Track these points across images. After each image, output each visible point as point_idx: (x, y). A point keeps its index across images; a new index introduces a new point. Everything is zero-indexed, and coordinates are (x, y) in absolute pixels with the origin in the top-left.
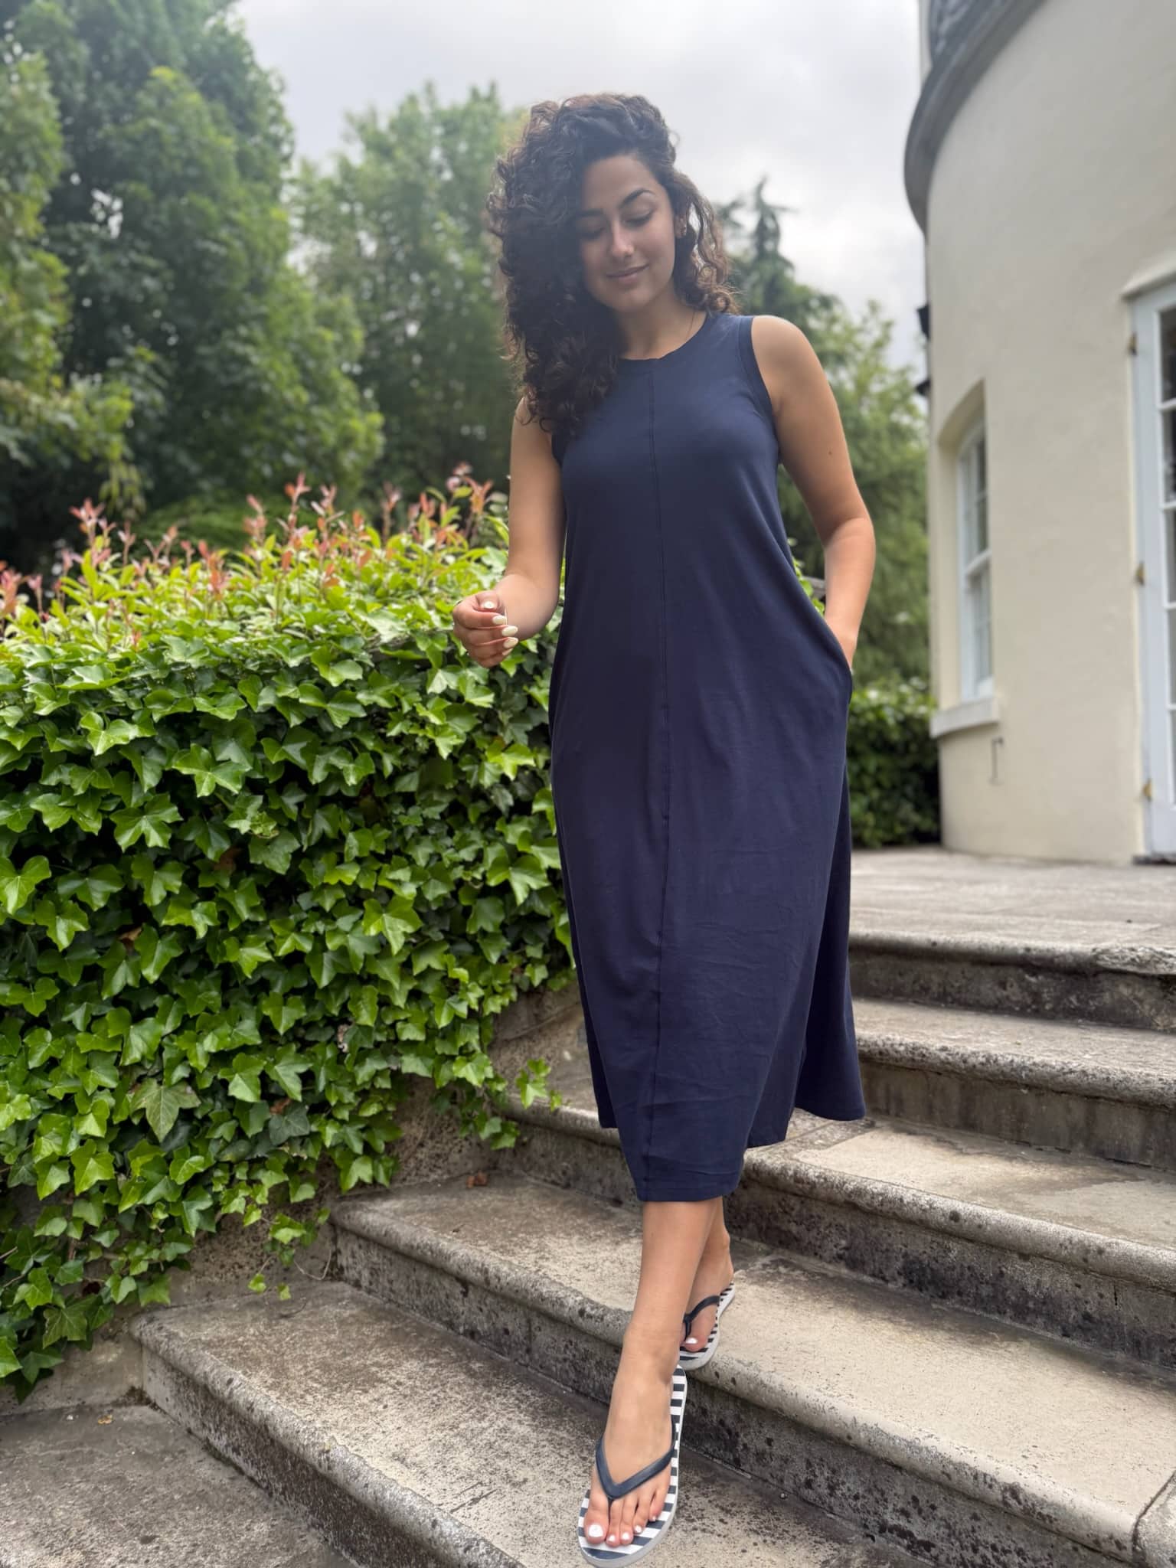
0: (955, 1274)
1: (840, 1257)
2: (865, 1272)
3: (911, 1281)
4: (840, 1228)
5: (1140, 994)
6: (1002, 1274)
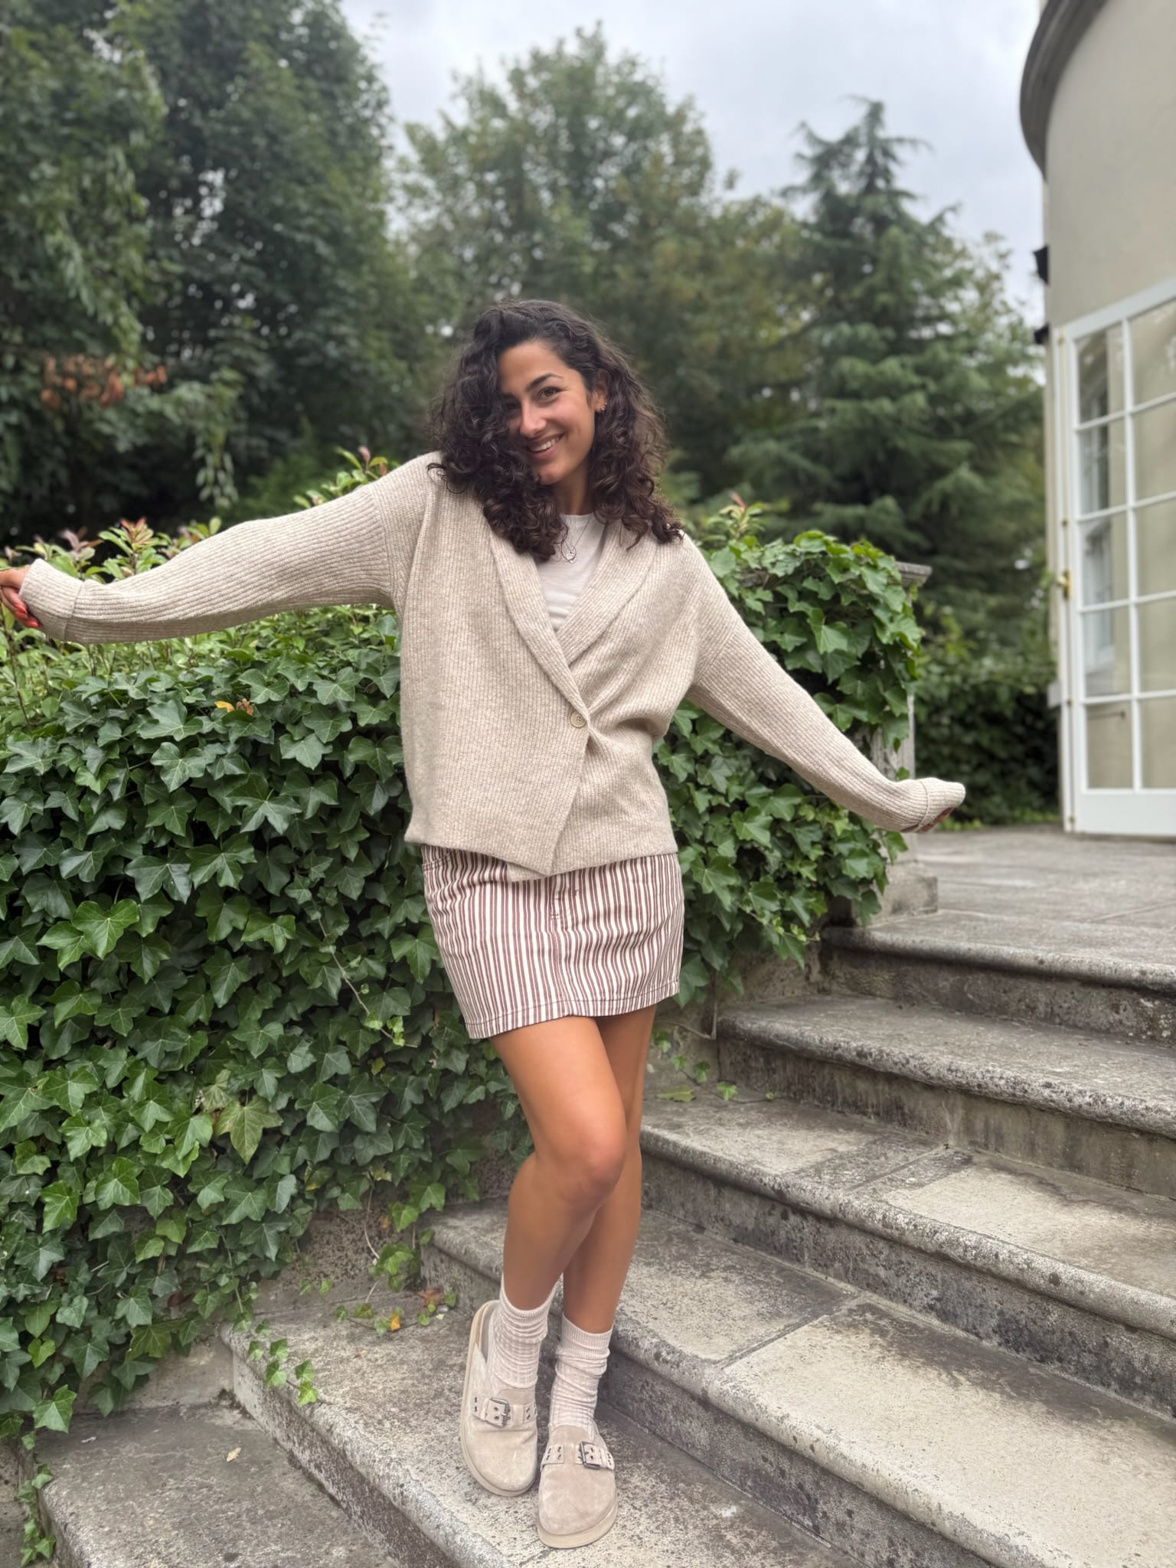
0: (1055, 1339)
1: (931, 1307)
2: (958, 1326)
3: (1008, 1341)
4: (931, 1278)
6: (1106, 1344)
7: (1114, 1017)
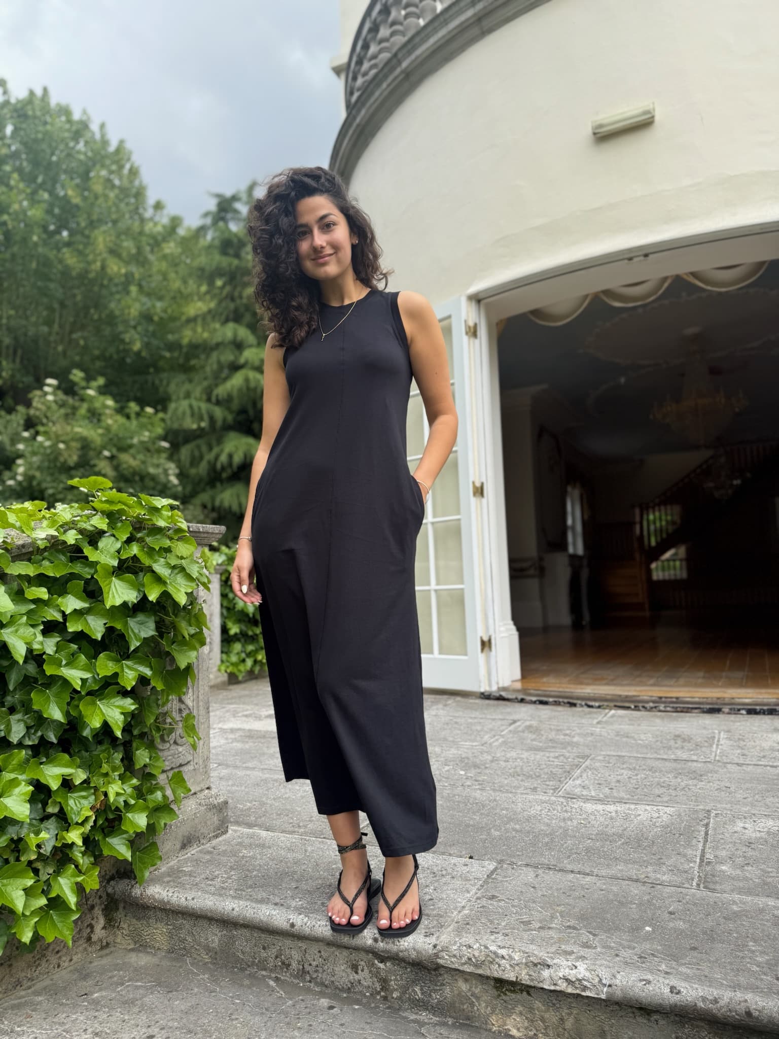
5: (477, 991)
7: (353, 977)
